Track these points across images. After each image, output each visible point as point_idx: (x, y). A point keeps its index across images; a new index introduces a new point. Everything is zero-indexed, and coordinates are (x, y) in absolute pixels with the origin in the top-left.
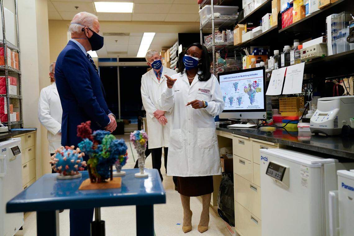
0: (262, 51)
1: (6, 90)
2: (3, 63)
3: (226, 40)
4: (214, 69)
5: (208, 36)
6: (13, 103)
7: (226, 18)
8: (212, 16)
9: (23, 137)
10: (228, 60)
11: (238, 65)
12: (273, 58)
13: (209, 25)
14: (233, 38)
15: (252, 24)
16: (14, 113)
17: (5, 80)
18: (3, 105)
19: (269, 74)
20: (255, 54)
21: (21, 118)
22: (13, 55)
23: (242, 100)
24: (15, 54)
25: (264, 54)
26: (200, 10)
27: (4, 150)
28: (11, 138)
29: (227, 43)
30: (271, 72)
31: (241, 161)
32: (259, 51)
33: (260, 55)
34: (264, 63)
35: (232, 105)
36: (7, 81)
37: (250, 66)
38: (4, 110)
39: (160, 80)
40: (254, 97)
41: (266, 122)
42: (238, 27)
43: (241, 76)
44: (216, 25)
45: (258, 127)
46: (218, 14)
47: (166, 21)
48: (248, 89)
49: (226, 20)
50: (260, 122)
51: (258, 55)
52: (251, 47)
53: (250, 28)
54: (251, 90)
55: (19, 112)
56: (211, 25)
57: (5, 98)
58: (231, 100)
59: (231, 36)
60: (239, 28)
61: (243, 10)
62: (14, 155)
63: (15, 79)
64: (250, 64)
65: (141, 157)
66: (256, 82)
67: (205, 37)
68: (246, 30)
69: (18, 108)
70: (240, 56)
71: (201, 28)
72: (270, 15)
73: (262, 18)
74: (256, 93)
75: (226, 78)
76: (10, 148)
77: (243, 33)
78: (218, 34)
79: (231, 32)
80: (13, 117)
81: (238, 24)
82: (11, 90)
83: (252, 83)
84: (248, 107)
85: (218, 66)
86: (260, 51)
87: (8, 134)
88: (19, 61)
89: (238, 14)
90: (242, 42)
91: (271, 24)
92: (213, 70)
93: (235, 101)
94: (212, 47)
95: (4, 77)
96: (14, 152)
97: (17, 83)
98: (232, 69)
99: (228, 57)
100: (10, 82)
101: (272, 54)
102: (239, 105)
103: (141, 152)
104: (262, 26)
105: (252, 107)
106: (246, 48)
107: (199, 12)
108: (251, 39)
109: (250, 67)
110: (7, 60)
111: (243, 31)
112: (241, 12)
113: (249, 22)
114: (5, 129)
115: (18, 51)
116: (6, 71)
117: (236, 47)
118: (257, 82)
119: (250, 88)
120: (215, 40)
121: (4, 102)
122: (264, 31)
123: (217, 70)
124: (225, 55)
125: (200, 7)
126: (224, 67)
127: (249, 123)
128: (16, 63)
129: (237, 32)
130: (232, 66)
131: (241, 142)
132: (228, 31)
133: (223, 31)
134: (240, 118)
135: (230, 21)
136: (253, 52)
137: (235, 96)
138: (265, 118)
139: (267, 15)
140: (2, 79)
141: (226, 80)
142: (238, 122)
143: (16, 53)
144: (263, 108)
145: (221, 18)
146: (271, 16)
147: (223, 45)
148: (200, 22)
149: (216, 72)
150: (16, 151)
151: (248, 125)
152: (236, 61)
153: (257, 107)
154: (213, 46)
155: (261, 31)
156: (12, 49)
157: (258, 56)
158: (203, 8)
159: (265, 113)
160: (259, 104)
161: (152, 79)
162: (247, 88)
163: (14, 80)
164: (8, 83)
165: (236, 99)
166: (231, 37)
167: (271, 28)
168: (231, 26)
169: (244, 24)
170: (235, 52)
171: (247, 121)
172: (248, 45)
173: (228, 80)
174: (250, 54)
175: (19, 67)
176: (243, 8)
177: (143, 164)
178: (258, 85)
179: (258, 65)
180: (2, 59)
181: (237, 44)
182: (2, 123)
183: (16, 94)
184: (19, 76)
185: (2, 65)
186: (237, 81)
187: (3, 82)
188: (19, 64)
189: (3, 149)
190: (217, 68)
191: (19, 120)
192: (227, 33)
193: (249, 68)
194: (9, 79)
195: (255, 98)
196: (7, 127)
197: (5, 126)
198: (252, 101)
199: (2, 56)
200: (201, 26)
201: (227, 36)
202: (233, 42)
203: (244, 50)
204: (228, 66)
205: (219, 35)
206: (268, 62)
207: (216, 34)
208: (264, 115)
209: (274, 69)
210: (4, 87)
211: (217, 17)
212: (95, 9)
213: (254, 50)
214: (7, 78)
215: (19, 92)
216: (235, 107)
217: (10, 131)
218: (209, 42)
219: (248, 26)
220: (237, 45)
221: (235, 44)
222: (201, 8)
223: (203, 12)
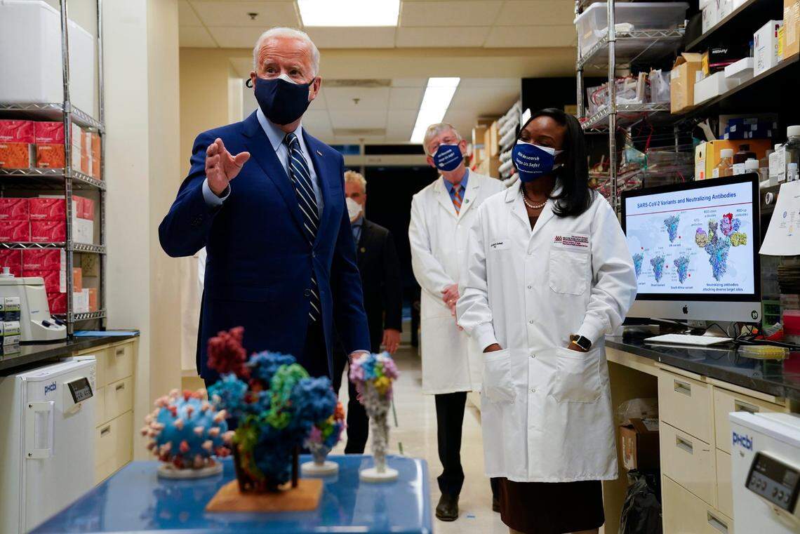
0: (754, 127)
1: (65, 232)
2: (61, 163)
3: (650, 97)
4: (612, 178)
5: (597, 88)
6: (84, 264)
7: (652, 37)
8: (608, 32)
9: (102, 353)
10: (653, 153)
11: (683, 167)
12: (784, 148)
13: (600, 55)
14: (669, 93)
15: (725, 51)
16: (83, 290)
17: (64, 206)
18: (58, 270)
19: (771, 195)
20: (733, 137)
21: (101, 304)
22: (88, 141)
23: (690, 266)
24: (92, 139)
25: (759, 135)
26: (578, 17)
27: (52, 388)
28: (71, 355)
29: (650, 107)
30: (776, 189)
31: (682, 442)
32: (742, 128)
33: (749, 138)
34: (758, 161)
35: (661, 282)
36: (70, 207)
37: (717, 170)
38: (59, 284)
39: (460, 206)
40: (724, 260)
41: (761, 332)
42: (684, 61)
43: (688, 200)
44: (621, 56)
45: (737, 343)
46: (626, 27)
47: (487, 45)
48: (708, 236)
49: (651, 41)
50: (744, 330)
51: (743, 138)
52: (721, 117)
53: (717, 65)
54: (715, 239)
55: (96, 289)
56: (607, 57)
57: (63, 251)
58: (658, 265)
59: (662, 87)
60: (685, 64)
61: (701, 11)
62: (76, 402)
63: (90, 203)
64: (717, 166)
65: (379, 426)
66: (730, 216)
67: (591, 90)
68: (705, 70)
69: (95, 277)
70: (691, 141)
71: (578, 66)
72: (777, 27)
73: (755, 35)
74: (731, 247)
75: (644, 205)
76: (66, 383)
77: (697, 78)
78: (626, 83)
79: (664, 76)
80: (81, 303)
81: (684, 52)
82: (79, 231)
83: (718, 218)
84: (708, 287)
85: (624, 171)
86: (748, 128)
87: (65, 344)
88: (101, 157)
89: (685, 25)
90: (695, 104)
91: (781, 50)
92: (609, 181)
93: (670, 270)
94: (607, 119)
95: (63, 197)
96: (76, 393)
97: (95, 213)
98: (664, 178)
99: (654, 145)
100: (77, 210)
101: (782, 138)
102: (681, 281)
103: (379, 412)
104: (753, 56)
105: (720, 287)
106: (707, 120)
107: (575, 21)
108: (719, 96)
109: (716, 174)
110: (71, 156)
111: (698, 73)
112: (696, 19)
113: (717, 47)
114: (59, 331)
115: (99, 130)
116: (68, 184)
117: (679, 116)
118: (734, 217)
119: (715, 233)
120: (617, 98)
121: (59, 262)
122: (759, 72)
123: (621, 181)
124: (647, 139)
125: (577, 8)
126: (641, 173)
127: (711, 331)
128: (93, 163)
129: (680, 74)
130: (665, 169)
131: (681, 386)
132: (656, 73)
133: (641, 74)
134: (683, 316)
135: (661, 44)
136: (727, 130)
137: (671, 254)
138: (758, 321)
139: (770, 25)
140: (58, 203)
141: (643, 210)
142: (678, 327)
143: (94, 137)
144: (752, 291)
145: (634, 37)
146: (781, 29)
147: (639, 112)
148: (575, 48)
149: (618, 187)
150: (82, 391)
151: (708, 339)
152: (680, 155)
153: (732, 287)
154: (611, 116)
155: (751, 70)
156: (84, 127)
157: (743, 143)
158: (587, 10)
159: (757, 306)
160: (741, 277)
161: (440, 203)
162: (704, 232)
163: (88, 205)
164: (70, 213)
165: (671, 264)
166: (661, 90)
167: (780, 64)
168: (665, 60)
169: (702, 53)
170: (676, 130)
171: (705, 326)
172: (711, 110)
173: (649, 209)
174: (717, 137)
175: (102, 171)
176: (700, 8)
177: (383, 444)
178: (737, 226)
179: (738, 169)
180: (59, 152)
181: (681, 108)
182: (52, 318)
183: (91, 242)
184: (100, 194)
185: (59, 166)
186: (675, 214)
187: (60, 210)
188: (102, 164)
189: (49, 384)
190: (620, 175)
191: (97, 310)
192: (651, 77)
193: (713, 177)
194: (74, 204)
195: (727, 263)
196: (64, 328)
197: (60, 324)
198: (718, 268)
199: (60, 145)
200: (579, 59)
201: (652, 87)
202: (669, 104)
203: (701, 125)
204: (652, 169)
205: (628, 84)
206: (768, 161)
207: (620, 83)
208: (754, 312)
209: (786, 181)
210: (62, 224)
211: (624, 36)
212: (300, 17)
213: (731, 124)
214: (70, 201)
215: (100, 236)
216: (669, 285)
217: (70, 337)
218: (602, 103)
219: (712, 59)
220: (680, 111)
221: (675, 108)
222: (581, 11)
223: (586, 21)
